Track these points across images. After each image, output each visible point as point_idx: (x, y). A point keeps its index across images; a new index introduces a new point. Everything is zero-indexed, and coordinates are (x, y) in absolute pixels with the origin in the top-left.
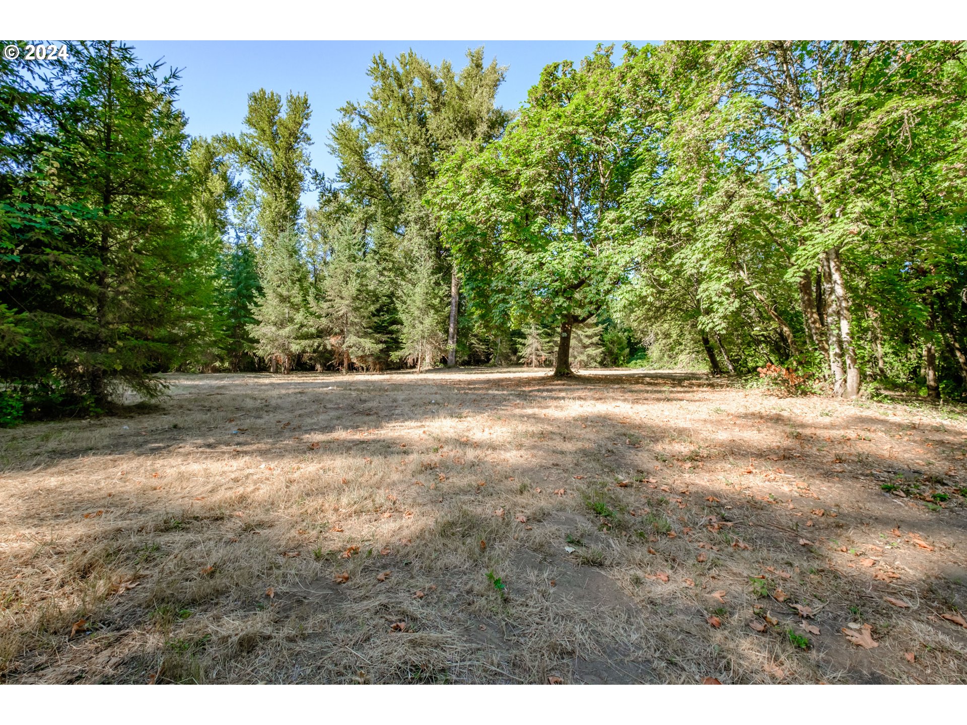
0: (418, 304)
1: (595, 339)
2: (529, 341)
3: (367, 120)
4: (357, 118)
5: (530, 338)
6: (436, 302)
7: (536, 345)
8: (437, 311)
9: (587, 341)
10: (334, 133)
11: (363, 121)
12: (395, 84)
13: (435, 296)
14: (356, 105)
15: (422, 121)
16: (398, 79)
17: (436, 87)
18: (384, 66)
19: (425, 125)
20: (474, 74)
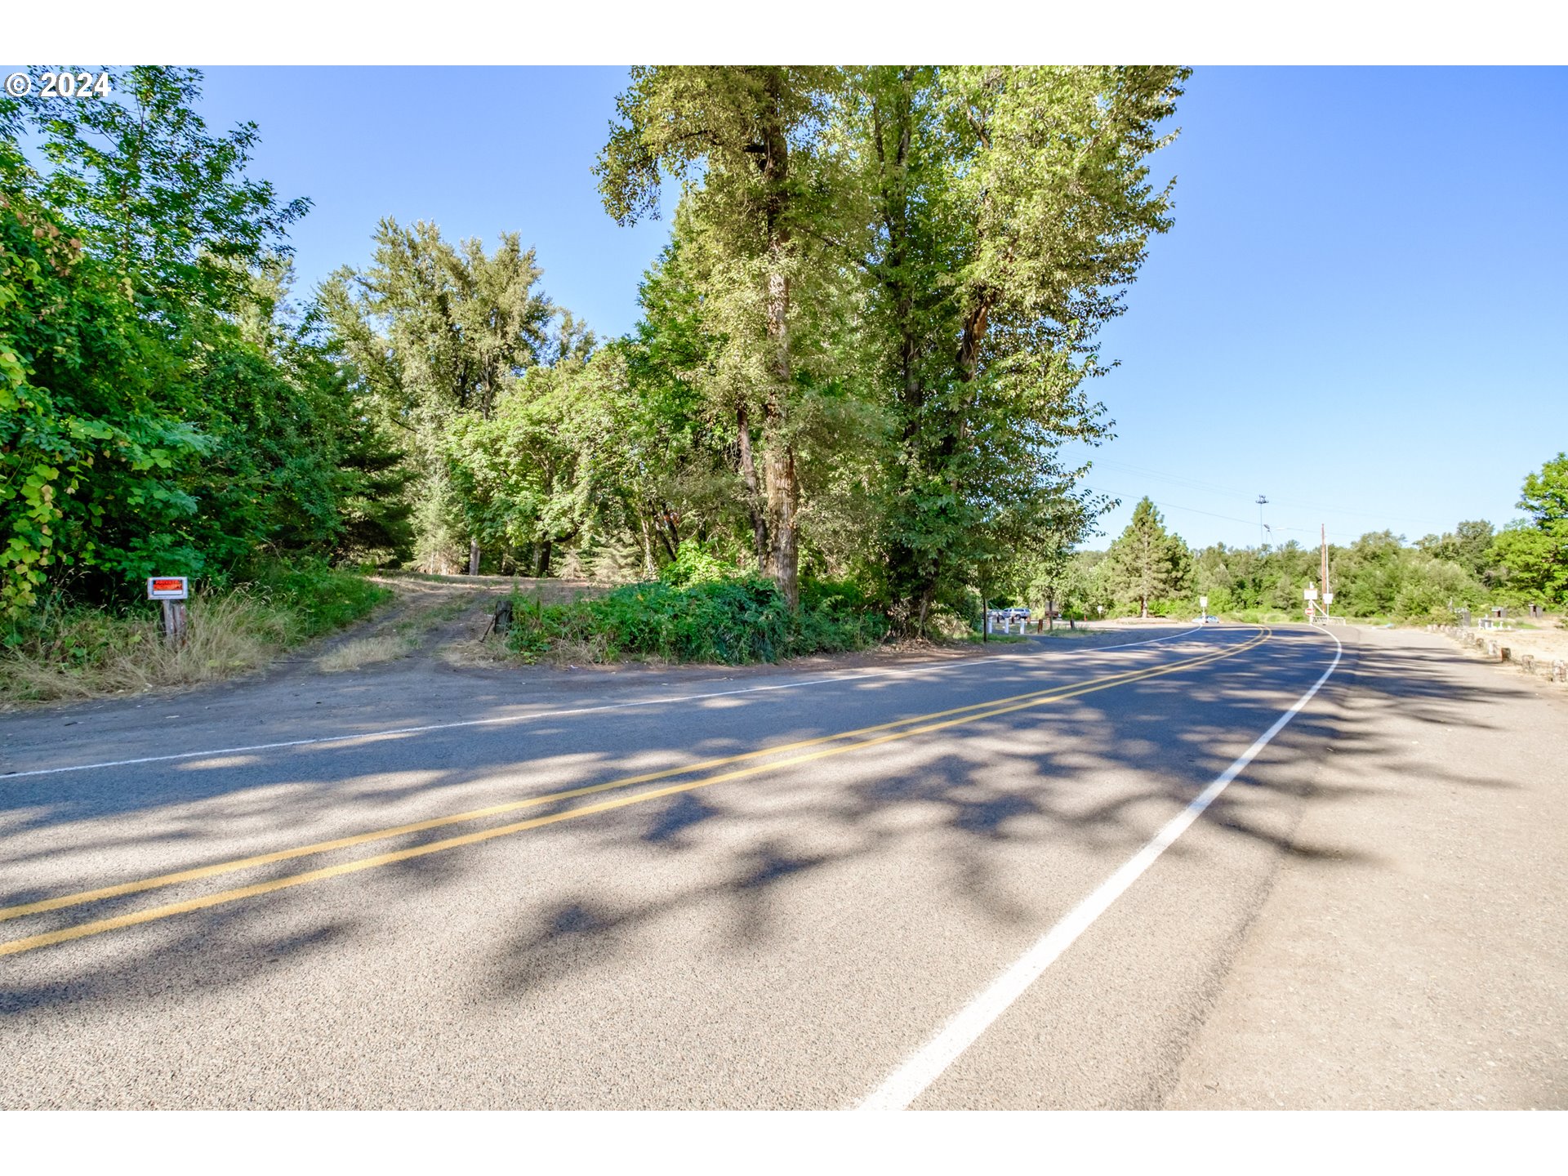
0: (432, 519)
1: (630, 560)
2: (569, 559)
3: (370, 288)
4: (356, 284)
5: (568, 556)
6: (450, 518)
7: (575, 565)
8: (450, 526)
9: (622, 562)
10: (320, 293)
11: (363, 288)
12: (409, 253)
13: (449, 513)
14: (355, 270)
15: (442, 302)
16: (413, 246)
17: (460, 275)
18: (395, 231)
19: (445, 311)
20: (508, 260)
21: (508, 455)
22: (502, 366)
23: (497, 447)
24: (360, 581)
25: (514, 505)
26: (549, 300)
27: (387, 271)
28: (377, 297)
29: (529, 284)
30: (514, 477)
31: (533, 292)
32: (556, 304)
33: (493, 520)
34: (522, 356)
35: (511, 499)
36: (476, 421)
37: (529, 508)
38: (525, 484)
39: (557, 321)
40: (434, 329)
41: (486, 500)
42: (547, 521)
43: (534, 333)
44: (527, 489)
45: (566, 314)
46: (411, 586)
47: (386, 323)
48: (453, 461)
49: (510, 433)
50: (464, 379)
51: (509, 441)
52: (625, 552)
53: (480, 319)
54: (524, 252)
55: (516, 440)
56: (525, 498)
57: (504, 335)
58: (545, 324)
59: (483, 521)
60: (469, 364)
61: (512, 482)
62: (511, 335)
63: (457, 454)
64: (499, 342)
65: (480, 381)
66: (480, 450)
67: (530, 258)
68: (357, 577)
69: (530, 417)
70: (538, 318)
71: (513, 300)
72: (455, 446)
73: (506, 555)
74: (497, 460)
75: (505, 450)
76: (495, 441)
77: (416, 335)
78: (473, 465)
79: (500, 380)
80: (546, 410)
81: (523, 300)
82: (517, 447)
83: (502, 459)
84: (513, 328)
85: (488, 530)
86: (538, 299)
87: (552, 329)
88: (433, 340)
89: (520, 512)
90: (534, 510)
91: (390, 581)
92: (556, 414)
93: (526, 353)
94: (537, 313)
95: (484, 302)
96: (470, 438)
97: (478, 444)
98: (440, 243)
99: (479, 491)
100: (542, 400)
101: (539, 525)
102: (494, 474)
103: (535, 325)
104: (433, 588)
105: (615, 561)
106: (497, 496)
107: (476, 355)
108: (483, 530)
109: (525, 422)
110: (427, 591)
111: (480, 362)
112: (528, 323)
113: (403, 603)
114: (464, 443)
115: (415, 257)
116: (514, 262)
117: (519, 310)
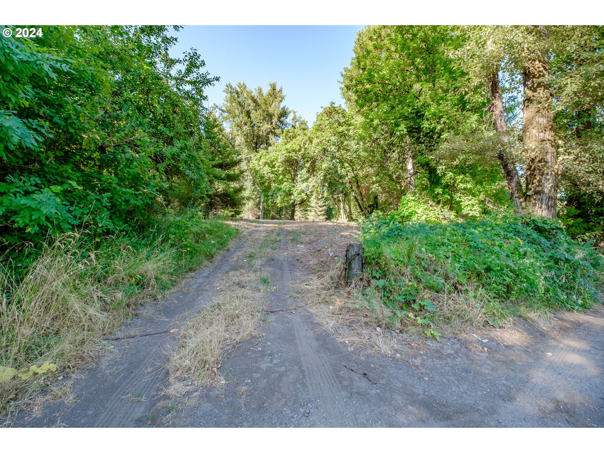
2: (297, 213)
3: (223, 111)
4: (218, 110)
6: (254, 197)
7: (300, 215)
8: (254, 200)
9: (319, 213)
11: (221, 112)
12: (236, 96)
14: (218, 105)
15: (248, 113)
16: (237, 93)
17: (255, 101)
18: (231, 88)
19: (249, 117)
20: (272, 94)
21: (279, 167)
22: (270, 136)
23: (274, 164)
24: (222, 224)
25: (281, 189)
26: (287, 108)
27: (229, 104)
28: (225, 115)
29: (281, 101)
30: (281, 177)
31: (282, 105)
32: (290, 109)
33: (272, 196)
34: (278, 131)
35: (280, 186)
36: (264, 154)
37: (288, 189)
38: (285, 179)
39: (291, 116)
40: (245, 124)
41: (269, 187)
42: (296, 195)
43: (282, 122)
44: (286, 181)
45: (294, 113)
46: (246, 226)
47: (229, 125)
48: (256, 171)
49: (279, 157)
50: (256, 144)
51: (279, 161)
52: (321, 209)
53: (262, 118)
54: (278, 89)
55: (282, 160)
56: (285, 186)
57: (271, 124)
58: (286, 118)
59: (268, 196)
60: (258, 137)
61: (280, 179)
62: (274, 123)
63: (258, 168)
64: (270, 126)
65: (262, 144)
66: (267, 166)
67: (280, 91)
68: (220, 221)
69: (287, 149)
70: (284, 116)
71: (274, 109)
72: (256, 165)
73: (272, 212)
74: (274, 170)
75: (277, 164)
76: (272, 162)
77: (239, 126)
78: (264, 172)
79: (270, 141)
80: (293, 146)
81: (279, 108)
82: (282, 163)
83: (276, 169)
84: (275, 120)
85: (271, 200)
86: (283, 108)
87: (289, 120)
88: (245, 128)
89: (284, 191)
90: (290, 191)
91: (237, 223)
92: (298, 147)
93: (280, 130)
94: (284, 114)
95: (264, 111)
96: (263, 160)
97: (265, 164)
98: (247, 89)
99: (266, 184)
100: (292, 142)
101: (292, 197)
102: (273, 175)
103: (282, 119)
104: (256, 227)
105: (317, 213)
106: (274, 185)
107: (261, 133)
108: (268, 200)
109: (285, 152)
110: (253, 228)
111: (263, 135)
112: (280, 118)
113: (244, 236)
114: (260, 163)
115: (238, 97)
116: (275, 93)
117: (277, 112)
